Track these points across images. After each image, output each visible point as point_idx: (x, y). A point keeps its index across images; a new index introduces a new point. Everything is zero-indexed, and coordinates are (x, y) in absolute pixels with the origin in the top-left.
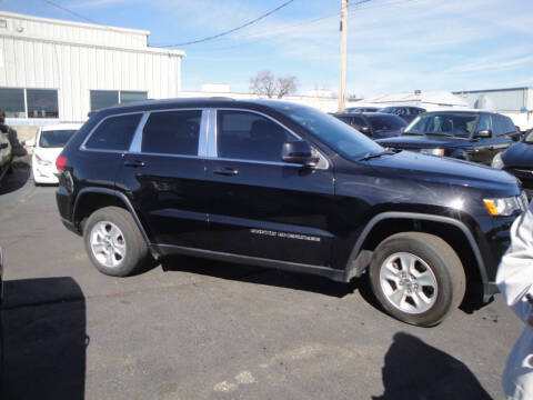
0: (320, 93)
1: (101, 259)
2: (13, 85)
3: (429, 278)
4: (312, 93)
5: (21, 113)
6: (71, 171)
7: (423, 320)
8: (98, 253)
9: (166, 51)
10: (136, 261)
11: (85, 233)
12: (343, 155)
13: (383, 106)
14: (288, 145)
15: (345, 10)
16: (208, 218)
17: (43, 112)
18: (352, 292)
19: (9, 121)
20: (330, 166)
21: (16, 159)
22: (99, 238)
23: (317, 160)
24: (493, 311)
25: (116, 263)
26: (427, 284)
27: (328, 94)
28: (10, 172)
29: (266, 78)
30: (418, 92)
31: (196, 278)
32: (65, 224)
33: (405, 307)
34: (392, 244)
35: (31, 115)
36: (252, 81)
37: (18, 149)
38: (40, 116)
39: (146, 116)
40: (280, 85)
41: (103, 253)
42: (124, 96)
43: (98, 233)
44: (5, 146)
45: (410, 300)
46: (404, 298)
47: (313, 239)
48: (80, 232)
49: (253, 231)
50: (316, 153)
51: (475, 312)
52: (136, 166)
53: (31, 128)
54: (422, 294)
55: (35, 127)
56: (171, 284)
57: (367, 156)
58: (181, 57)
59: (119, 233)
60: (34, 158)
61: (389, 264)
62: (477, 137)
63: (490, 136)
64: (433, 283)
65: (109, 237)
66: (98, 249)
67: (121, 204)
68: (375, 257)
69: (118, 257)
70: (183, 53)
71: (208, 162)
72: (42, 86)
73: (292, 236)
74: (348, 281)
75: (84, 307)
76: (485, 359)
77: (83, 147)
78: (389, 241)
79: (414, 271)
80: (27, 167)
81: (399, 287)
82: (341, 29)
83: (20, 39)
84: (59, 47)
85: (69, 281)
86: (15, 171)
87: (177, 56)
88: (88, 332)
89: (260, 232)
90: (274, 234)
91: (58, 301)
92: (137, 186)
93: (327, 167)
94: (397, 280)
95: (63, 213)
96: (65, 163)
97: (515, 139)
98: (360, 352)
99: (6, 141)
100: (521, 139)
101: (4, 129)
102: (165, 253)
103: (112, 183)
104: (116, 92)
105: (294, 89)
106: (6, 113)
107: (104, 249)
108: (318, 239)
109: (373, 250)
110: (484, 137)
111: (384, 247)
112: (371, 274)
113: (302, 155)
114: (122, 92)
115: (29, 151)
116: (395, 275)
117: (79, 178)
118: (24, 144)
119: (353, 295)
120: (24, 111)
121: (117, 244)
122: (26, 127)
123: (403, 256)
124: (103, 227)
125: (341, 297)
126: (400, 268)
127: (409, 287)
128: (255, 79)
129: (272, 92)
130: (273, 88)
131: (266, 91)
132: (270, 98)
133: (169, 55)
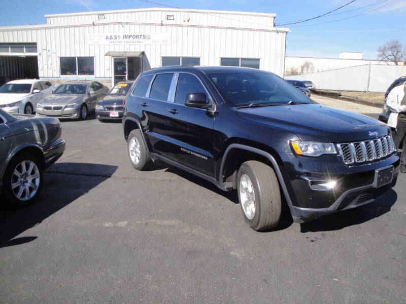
2: (174, 55)
25: (138, 162)
29: (395, 47)
34: (241, 167)
36: (380, 50)
39: (154, 76)
42: (243, 61)
49: (181, 149)
54: (253, 206)
58: (286, 33)
61: (243, 182)
69: (139, 158)
70: (287, 30)
72: (190, 55)
73: (196, 155)
74: (226, 190)
87: (283, 32)
90: (189, 152)
93: (215, 110)
102: (156, 159)
104: (238, 59)
108: (206, 158)
114: (243, 59)
116: (245, 190)
128: (383, 48)
129: (399, 58)
130: (400, 55)
131: (392, 58)
132: (397, 64)
133: (277, 32)
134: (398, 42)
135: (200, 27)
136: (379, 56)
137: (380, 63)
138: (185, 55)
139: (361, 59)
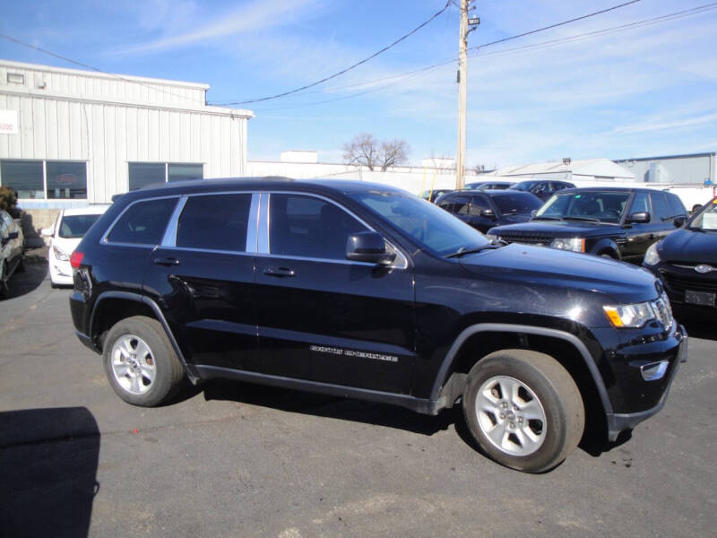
0: (438, 163)
1: (124, 384)
3: (536, 410)
4: (427, 163)
5: (38, 193)
6: (90, 269)
7: (529, 464)
8: (121, 376)
9: (227, 111)
10: (169, 387)
11: (104, 351)
12: (428, 252)
13: (518, 180)
14: (355, 239)
15: (463, 56)
16: (258, 331)
17: (67, 191)
18: (445, 428)
19: (23, 203)
20: (409, 266)
21: (31, 253)
22: (122, 357)
23: (393, 258)
24: (627, 453)
25: (143, 389)
26: (533, 416)
27: (448, 164)
28: (20, 269)
29: (367, 144)
30: (567, 161)
31: (246, 409)
32: (81, 338)
33: (507, 447)
34: (488, 365)
35: (51, 195)
36: (346, 148)
37: (33, 239)
38: (63, 196)
39: (183, 200)
40: (384, 152)
41: (127, 376)
42: (172, 169)
43: (121, 350)
44: (14, 236)
45: (513, 438)
46: (506, 436)
47: (388, 358)
48: (99, 349)
49: (314, 348)
50: (391, 249)
51: (604, 454)
52: (168, 265)
53: (51, 211)
54: (528, 430)
55: (54, 210)
56: (213, 417)
57: (459, 252)
58: (248, 118)
59: (148, 350)
60: (51, 252)
61: (486, 392)
62: (630, 222)
63: (647, 220)
64: (541, 417)
65: (135, 356)
66: (121, 371)
67: (150, 313)
68: (469, 381)
69: (146, 381)
70: (250, 113)
71: (258, 260)
72: (65, 156)
73: (362, 355)
74: (435, 413)
75: (97, 445)
76: (605, 515)
77: (104, 240)
78: (486, 361)
79: (517, 400)
80: (43, 262)
81: (500, 421)
82: (458, 81)
83: (39, 97)
84: (89, 107)
85: (83, 412)
86: (28, 268)
87: (242, 117)
88: (98, 478)
89: (321, 349)
90: (339, 352)
91: (66, 438)
92: (169, 290)
93: (406, 267)
94: (497, 412)
95: (78, 324)
96: (82, 260)
97: (678, 224)
98: (443, 505)
99: (18, 229)
100: (685, 224)
101: (15, 214)
102: (204, 376)
103: (138, 286)
104: (163, 164)
105: (403, 157)
106: (20, 192)
107: (129, 371)
108: (395, 359)
109: (467, 372)
110: (639, 221)
111: (480, 369)
112: (465, 405)
113: (373, 251)
114: (171, 165)
115: (47, 241)
116: (495, 406)
117: (99, 279)
118: (40, 231)
119: (447, 432)
120: (42, 189)
121: (145, 365)
122: (44, 210)
123: (503, 381)
124: (127, 343)
125: (430, 434)
126: (500, 396)
127: (511, 420)
128: (350, 145)
129: (374, 161)
130: (375, 157)
131: (365, 160)
132: (372, 170)
133: (232, 116)
134: (369, 137)
135: (85, 102)
136: (345, 157)
137: (349, 170)
138: (55, 157)
139: (316, 161)
